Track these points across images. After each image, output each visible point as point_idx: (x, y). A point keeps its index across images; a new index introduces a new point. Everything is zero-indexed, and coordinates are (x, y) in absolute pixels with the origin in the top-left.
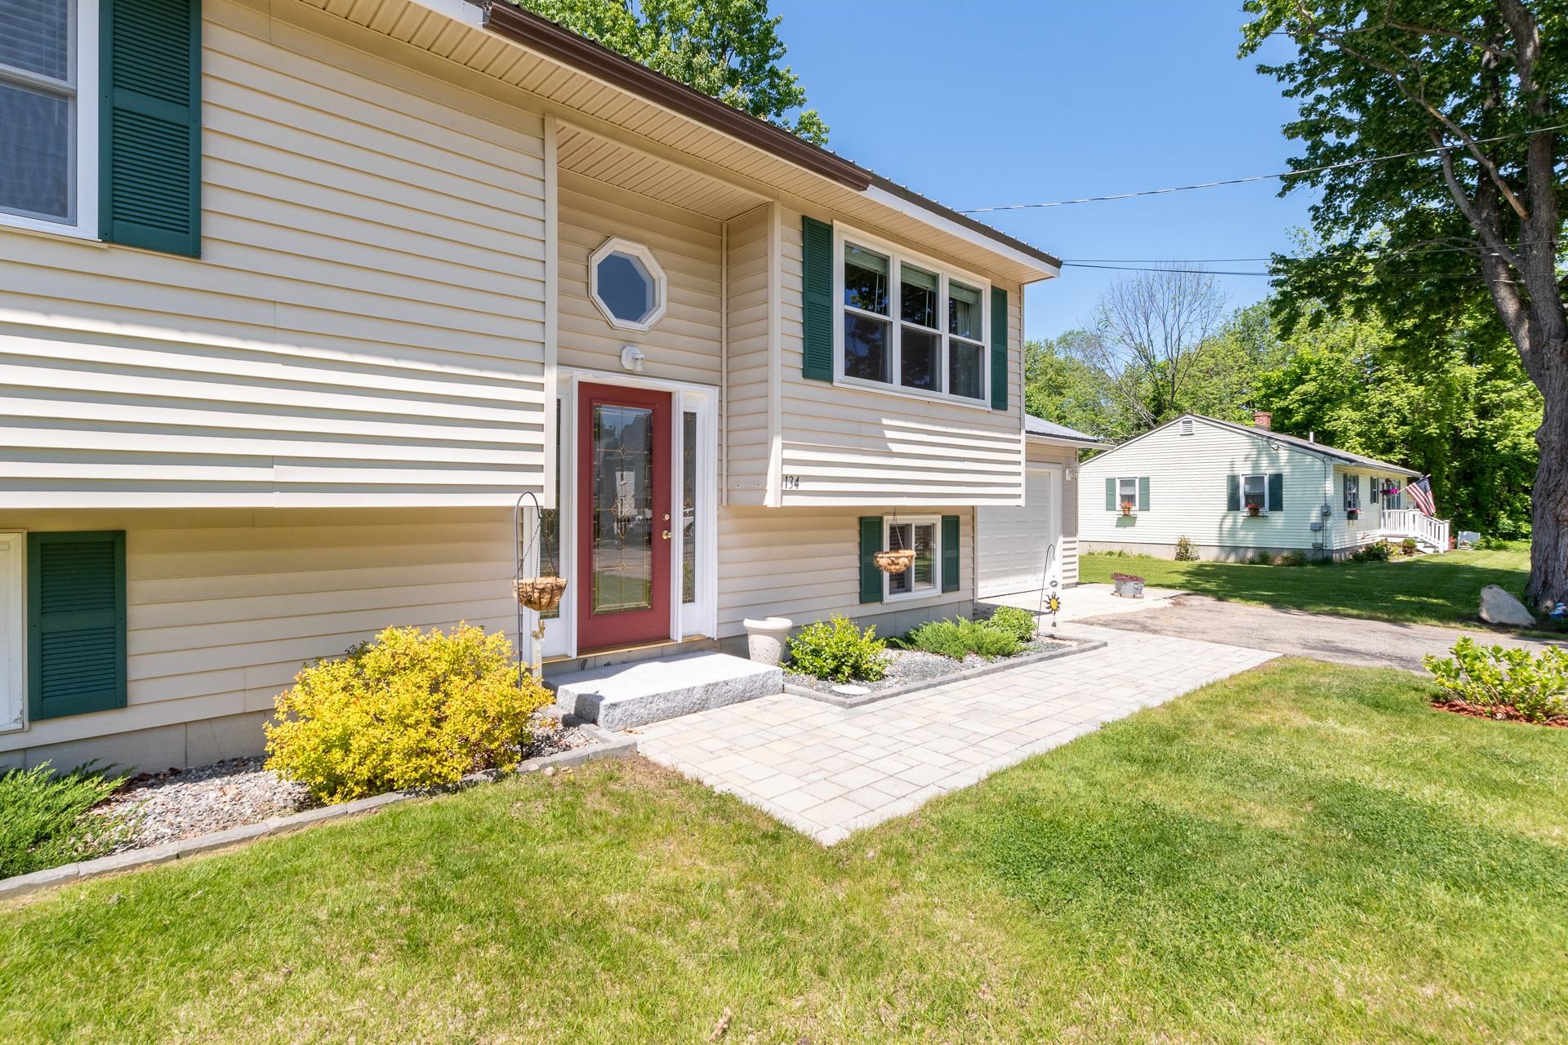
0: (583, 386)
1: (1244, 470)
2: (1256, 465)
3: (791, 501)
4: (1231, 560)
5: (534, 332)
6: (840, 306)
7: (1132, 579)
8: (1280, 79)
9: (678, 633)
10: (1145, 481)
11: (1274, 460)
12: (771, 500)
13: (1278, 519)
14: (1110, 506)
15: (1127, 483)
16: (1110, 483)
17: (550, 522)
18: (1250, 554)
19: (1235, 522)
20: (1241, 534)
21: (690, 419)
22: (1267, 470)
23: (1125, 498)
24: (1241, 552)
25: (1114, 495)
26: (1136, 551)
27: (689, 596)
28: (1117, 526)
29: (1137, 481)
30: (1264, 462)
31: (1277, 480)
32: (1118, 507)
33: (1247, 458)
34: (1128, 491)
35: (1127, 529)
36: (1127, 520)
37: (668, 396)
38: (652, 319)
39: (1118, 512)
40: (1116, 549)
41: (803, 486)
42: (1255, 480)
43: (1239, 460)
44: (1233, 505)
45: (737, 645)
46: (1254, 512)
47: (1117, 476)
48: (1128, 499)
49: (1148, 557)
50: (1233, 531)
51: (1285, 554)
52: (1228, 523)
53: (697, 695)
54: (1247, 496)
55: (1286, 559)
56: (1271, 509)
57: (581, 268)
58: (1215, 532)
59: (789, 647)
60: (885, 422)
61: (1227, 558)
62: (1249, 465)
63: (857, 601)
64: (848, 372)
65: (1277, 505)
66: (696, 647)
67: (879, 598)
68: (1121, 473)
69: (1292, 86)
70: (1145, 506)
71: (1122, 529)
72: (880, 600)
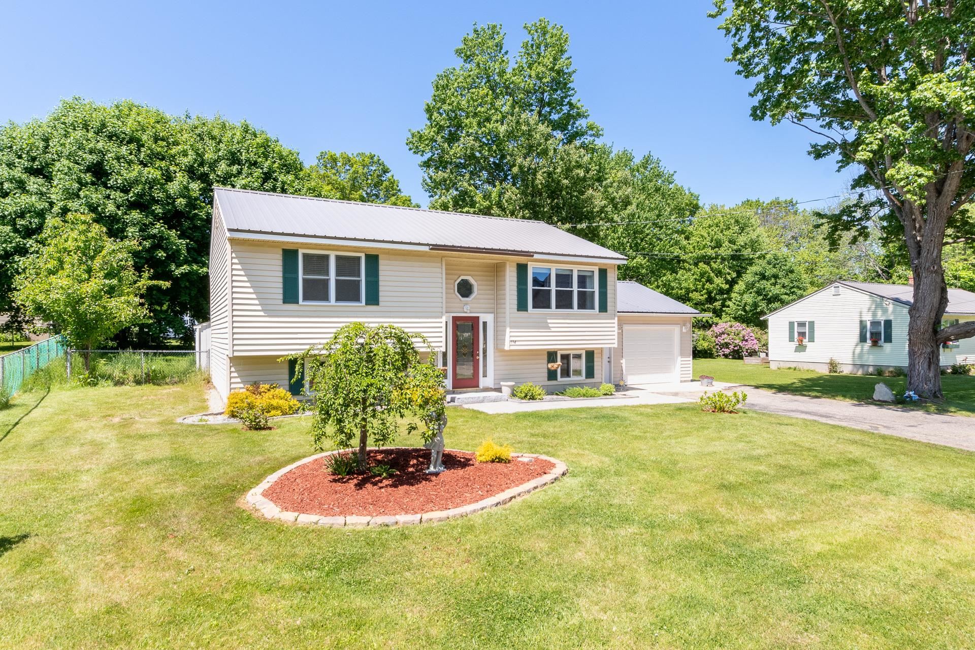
0: (453, 317)
1: (868, 318)
2: (874, 315)
3: (513, 348)
4: (860, 373)
5: (440, 300)
6: (530, 287)
7: (707, 377)
8: (818, 119)
9: (481, 386)
10: (812, 324)
11: (885, 311)
12: (507, 348)
13: (887, 347)
14: (791, 339)
15: (802, 324)
16: (791, 324)
17: (445, 355)
18: (871, 370)
19: (862, 349)
20: (866, 356)
21: (485, 324)
22: (881, 317)
23: (800, 334)
24: (866, 368)
25: (794, 332)
26: (806, 367)
27: (485, 376)
28: (794, 352)
29: (807, 323)
30: (879, 313)
31: (888, 324)
32: (796, 340)
33: (869, 309)
34: (802, 330)
35: (801, 353)
36: (801, 348)
37: (478, 317)
38: (473, 296)
39: (795, 343)
40: (793, 365)
41: (517, 343)
42: (875, 323)
43: (865, 310)
44: (863, 339)
45: (499, 390)
46: (875, 343)
47: (796, 320)
48: (802, 334)
49: (812, 371)
50: (861, 355)
51: (891, 369)
52: (858, 350)
53: (481, 399)
54: (872, 334)
55: (891, 372)
56: (885, 341)
57: (452, 286)
58: (850, 355)
59: (514, 390)
60: (549, 321)
61: (858, 371)
62: (870, 314)
63: (546, 379)
64: (534, 307)
65: (888, 339)
66: (487, 389)
67: (556, 379)
68: (798, 318)
69: (824, 123)
70: (812, 339)
71: (798, 353)
72: (556, 380)
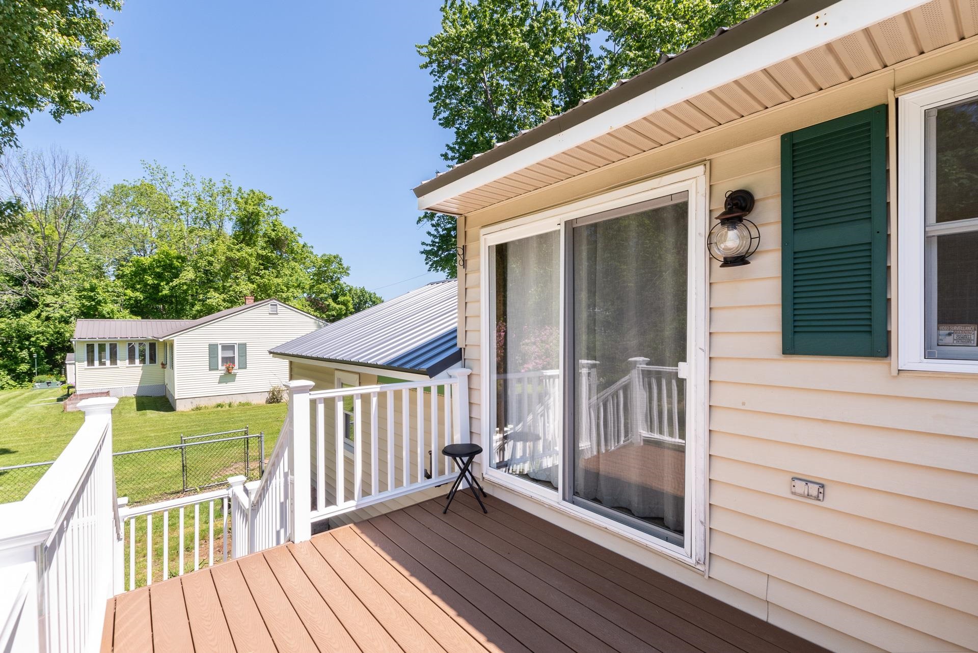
10: (243, 347)
14: (213, 367)
15: (226, 347)
16: (213, 349)
23: (225, 360)
25: (216, 358)
26: (236, 400)
28: (219, 383)
29: (236, 346)
32: (220, 367)
34: (229, 354)
35: (229, 384)
36: (229, 376)
39: (219, 372)
47: (219, 342)
48: (229, 361)
49: (248, 404)
68: (221, 341)
70: (243, 366)
71: (224, 384)
